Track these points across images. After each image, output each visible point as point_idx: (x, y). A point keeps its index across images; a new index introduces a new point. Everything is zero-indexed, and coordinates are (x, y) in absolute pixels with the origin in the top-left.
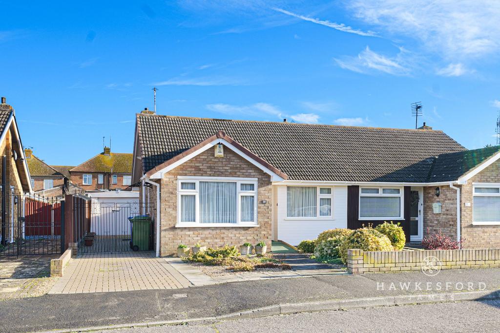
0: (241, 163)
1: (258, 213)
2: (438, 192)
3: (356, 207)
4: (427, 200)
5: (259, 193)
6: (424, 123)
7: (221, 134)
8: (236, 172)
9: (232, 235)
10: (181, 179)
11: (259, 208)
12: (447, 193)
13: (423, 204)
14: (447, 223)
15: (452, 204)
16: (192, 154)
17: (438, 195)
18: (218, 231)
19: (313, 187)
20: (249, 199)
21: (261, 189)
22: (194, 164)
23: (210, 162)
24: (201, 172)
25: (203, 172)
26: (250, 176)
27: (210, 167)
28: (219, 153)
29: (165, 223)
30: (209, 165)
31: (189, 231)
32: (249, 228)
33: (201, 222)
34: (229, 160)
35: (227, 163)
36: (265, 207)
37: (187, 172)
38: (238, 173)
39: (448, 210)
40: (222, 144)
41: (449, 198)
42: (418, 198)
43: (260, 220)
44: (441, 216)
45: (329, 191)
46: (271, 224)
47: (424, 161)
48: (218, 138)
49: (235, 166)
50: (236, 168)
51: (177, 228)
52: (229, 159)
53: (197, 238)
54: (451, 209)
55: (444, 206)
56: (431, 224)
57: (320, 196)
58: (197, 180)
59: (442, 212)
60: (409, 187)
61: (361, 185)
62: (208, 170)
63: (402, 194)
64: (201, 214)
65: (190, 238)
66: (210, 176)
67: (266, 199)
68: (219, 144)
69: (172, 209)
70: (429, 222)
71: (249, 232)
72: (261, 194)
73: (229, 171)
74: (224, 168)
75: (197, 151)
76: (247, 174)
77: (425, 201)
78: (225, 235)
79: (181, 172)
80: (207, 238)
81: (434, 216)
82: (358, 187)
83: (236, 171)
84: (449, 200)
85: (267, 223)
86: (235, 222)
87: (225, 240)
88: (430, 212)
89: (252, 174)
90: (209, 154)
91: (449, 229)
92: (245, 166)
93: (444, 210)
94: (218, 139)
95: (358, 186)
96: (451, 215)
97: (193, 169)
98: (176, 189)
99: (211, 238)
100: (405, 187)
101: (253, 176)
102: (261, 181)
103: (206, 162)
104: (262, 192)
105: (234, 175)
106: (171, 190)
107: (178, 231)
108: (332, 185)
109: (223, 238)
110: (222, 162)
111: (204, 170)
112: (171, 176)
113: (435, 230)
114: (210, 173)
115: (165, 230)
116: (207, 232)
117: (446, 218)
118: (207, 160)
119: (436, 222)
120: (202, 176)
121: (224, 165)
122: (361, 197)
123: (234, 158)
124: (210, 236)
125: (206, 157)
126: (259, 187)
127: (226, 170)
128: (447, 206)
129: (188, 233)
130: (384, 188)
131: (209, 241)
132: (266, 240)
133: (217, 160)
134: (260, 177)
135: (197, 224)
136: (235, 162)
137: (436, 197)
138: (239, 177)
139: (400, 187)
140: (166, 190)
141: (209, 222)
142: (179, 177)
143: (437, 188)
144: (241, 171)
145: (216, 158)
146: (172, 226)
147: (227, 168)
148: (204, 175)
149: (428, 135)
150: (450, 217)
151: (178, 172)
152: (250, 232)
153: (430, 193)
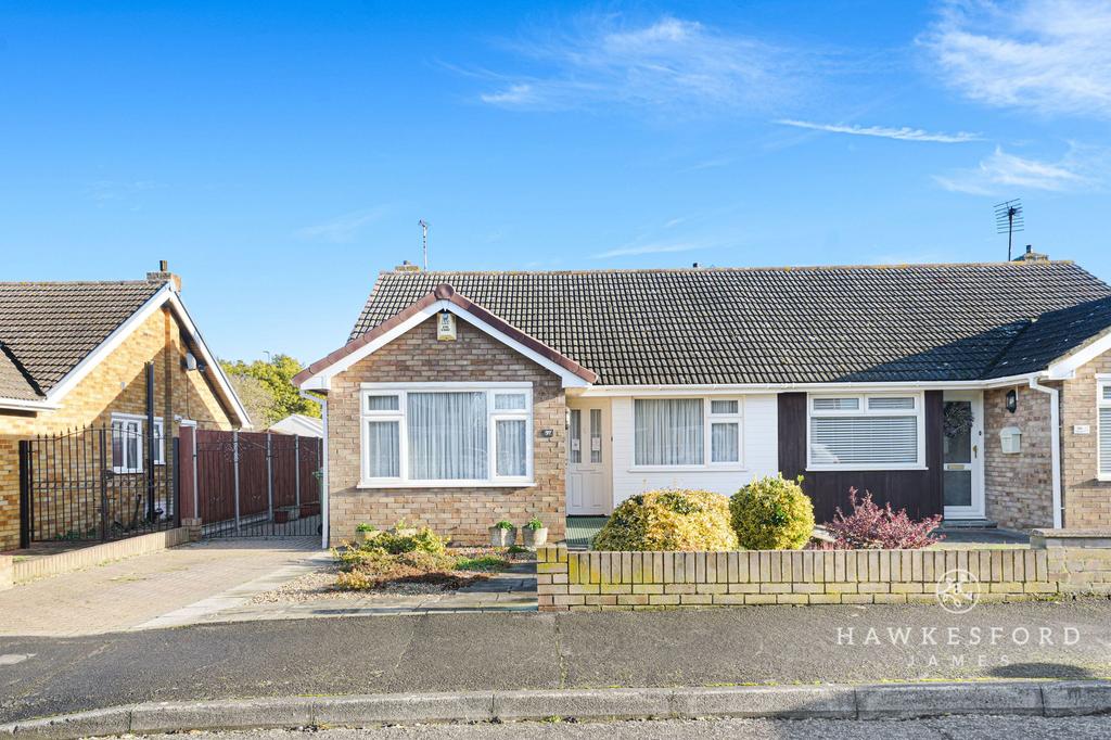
0: (495, 352)
1: (535, 456)
2: (1012, 401)
3: (801, 440)
4: (991, 421)
5: (536, 415)
6: (1029, 247)
7: (444, 291)
8: (484, 371)
9: (477, 505)
10: (370, 388)
11: (536, 445)
12: (1033, 403)
13: (983, 431)
14: (1032, 476)
15: (1043, 430)
16: (385, 335)
17: (1012, 410)
18: (447, 496)
19: (695, 400)
20: (517, 428)
21: (540, 405)
22: (393, 358)
23: (428, 352)
24: (411, 374)
25: (414, 373)
26: (516, 378)
27: (428, 363)
28: (447, 331)
29: (337, 480)
30: (427, 358)
31: (387, 496)
32: (515, 488)
33: (413, 477)
34: (469, 347)
35: (464, 351)
36: (550, 444)
37: (379, 374)
38: (490, 373)
39: (1033, 445)
40: (448, 312)
41: (1037, 415)
42: (970, 419)
43: (539, 472)
44: (1021, 460)
45: (733, 406)
46: (564, 481)
47: (995, 331)
48: (438, 299)
49: (482, 358)
50: (485, 362)
51: (360, 489)
52: (469, 343)
53: (404, 511)
54: (1041, 443)
55: (1025, 434)
56: (999, 479)
57: (710, 418)
58: (401, 389)
59: (1023, 451)
60: (940, 393)
61: (811, 391)
62: (424, 368)
63: (919, 410)
64: (412, 461)
65: (386, 511)
66: (429, 380)
67: (552, 427)
68: (442, 311)
69: (350, 451)
70: (997, 474)
71: (516, 497)
72: (539, 416)
73: (470, 368)
74: (459, 363)
75: (393, 330)
76: (509, 373)
77: (987, 425)
78: (462, 505)
79: (368, 374)
80: (423, 511)
81: (1007, 460)
82: (803, 395)
83: (485, 367)
84: (1037, 419)
85: (555, 477)
86: (484, 476)
87: (462, 516)
88: (997, 450)
89: (519, 373)
90: (426, 336)
91: (1038, 491)
92: (503, 357)
93: (1027, 445)
94: (439, 302)
95: (805, 393)
96: (1042, 456)
97: (394, 368)
98: (358, 410)
99: (433, 511)
100: (929, 394)
101: (521, 378)
102: (539, 389)
103: (419, 352)
104: (543, 411)
105: (480, 378)
106: (348, 412)
107: (364, 496)
108: (742, 392)
109: (458, 511)
110: (454, 350)
111: (416, 369)
112: (346, 384)
113: (1008, 494)
114: (429, 373)
115: (337, 494)
116: (423, 498)
117: (1031, 466)
118: (423, 347)
119: (1011, 475)
120: (411, 380)
121: (458, 357)
122: (812, 418)
123: (479, 341)
124: (430, 505)
125: (420, 342)
126: (536, 400)
127: (462, 366)
128: (1033, 434)
129: (384, 500)
130: (872, 396)
131: (428, 516)
132: (553, 514)
133: (444, 347)
134: (538, 378)
135: (405, 480)
136: (483, 349)
137: (1008, 414)
138: (491, 380)
139: (914, 392)
140: (338, 412)
141: (430, 477)
142: (363, 385)
143: (1011, 392)
144: (495, 368)
145: (440, 342)
146: (352, 485)
147: (465, 363)
148: (416, 378)
149: (1032, 272)
150: (1040, 460)
151: (360, 374)
152: (517, 499)
153: (996, 405)
